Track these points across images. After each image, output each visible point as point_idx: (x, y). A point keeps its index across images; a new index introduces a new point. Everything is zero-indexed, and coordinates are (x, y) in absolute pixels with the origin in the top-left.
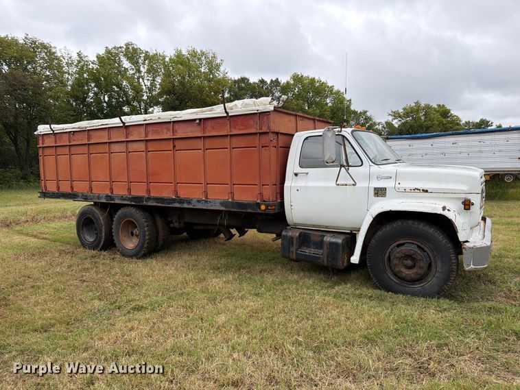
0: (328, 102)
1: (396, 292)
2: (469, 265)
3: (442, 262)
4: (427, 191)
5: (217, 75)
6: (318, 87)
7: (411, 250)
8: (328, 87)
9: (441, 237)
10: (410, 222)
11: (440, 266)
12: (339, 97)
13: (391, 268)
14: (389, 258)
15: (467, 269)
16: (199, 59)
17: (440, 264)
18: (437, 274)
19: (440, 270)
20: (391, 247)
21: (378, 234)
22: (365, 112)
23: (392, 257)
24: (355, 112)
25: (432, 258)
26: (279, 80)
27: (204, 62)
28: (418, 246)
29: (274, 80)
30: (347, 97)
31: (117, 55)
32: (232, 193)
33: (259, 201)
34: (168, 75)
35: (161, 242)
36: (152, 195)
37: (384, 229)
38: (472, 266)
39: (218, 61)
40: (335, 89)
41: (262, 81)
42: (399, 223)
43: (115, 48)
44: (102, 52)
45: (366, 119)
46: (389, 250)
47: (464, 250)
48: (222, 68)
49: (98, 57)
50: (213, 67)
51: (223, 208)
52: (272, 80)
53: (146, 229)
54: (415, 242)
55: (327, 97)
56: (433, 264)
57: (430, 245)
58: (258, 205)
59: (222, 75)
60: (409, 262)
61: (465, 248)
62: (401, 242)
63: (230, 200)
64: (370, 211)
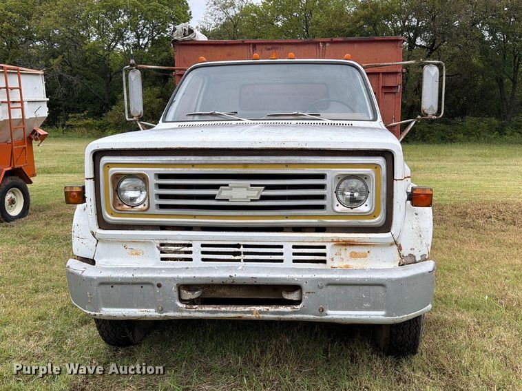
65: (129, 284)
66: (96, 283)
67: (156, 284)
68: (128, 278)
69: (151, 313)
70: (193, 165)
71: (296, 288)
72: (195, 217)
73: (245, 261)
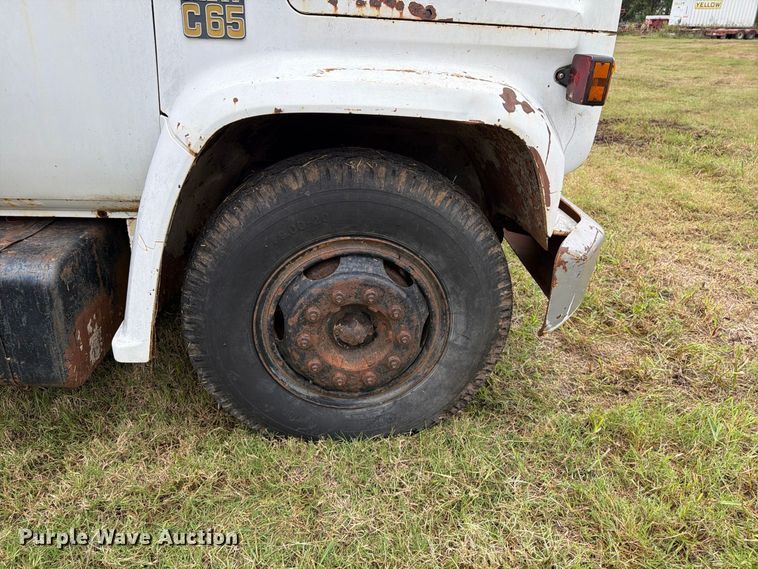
1: (309, 436)
3: (467, 315)
4: (426, 15)
7: (366, 285)
9: (472, 221)
10: (359, 166)
11: (461, 327)
13: (285, 356)
14: (279, 322)
15: (552, 329)
17: (462, 318)
18: (449, 355)
19: (459, 342)
20: (285, 277)
21: (223, 227)
23: (291, 321)
25: (435, 304)
28: (389, 265)
37: (248, 204)
42: (314, 174)
46: (277, 290)
54: (378, 251)
56: (437, 322)
57: (430, 257)
60: (357, 330)
61: (563, 263)
62: (326, 253)
64: (175, 115)
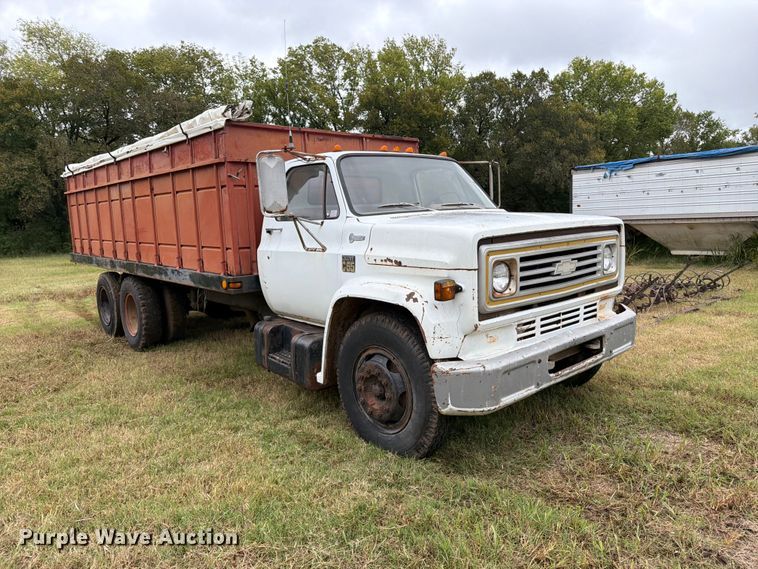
0: (637, 100)
2: (445, 405)
4: (399, 264)
5: (447, 72)
6: (616, 77)
7: (376, 366)
8: (635, 76)
9: (416, 348)
11: (415, 400)
12: (655, 91)
15: (444, 411)
16: (420, 51)
18: (413, 415)
20: (361, 359)
22: (710, 113)
24: (688, 116)
25: (407, 385)
26: (546, 72)
27: (428, 54)
29: (536, 71)
30: (668, 91)
31: (303, 58)
32: (201, 261)
33: (222, 275)
34: (373, 80)
35: (172, 328)
36: (143, 260)
38: (450, 406)
39: (448, 51)
40: (649, 78)
41: (519, 76)
43: (300, 48)
44: (284, 55)
45: (708, 126)
46: (359, 365)
47: (434, 376)
48: (454, 62)
49: (281, 63)
50: (441, 61)
51: (192, 284)
52: (533, 73)
53: (142, 309)
54: (386, 354)
55: (634, 92)
56: (408, 395)
58: (220, 280)
59: (454, 74)
61: (436, 374)
62: (371, 352)
63: (198, 271)
65: (516, 368)
66: (501, 374)
67: (537, 360)
68: (520, 362)
69: (533, 390)
70: (541, 246)
71: (600, 339)
72: (540, 294)
73: (563, 326)
